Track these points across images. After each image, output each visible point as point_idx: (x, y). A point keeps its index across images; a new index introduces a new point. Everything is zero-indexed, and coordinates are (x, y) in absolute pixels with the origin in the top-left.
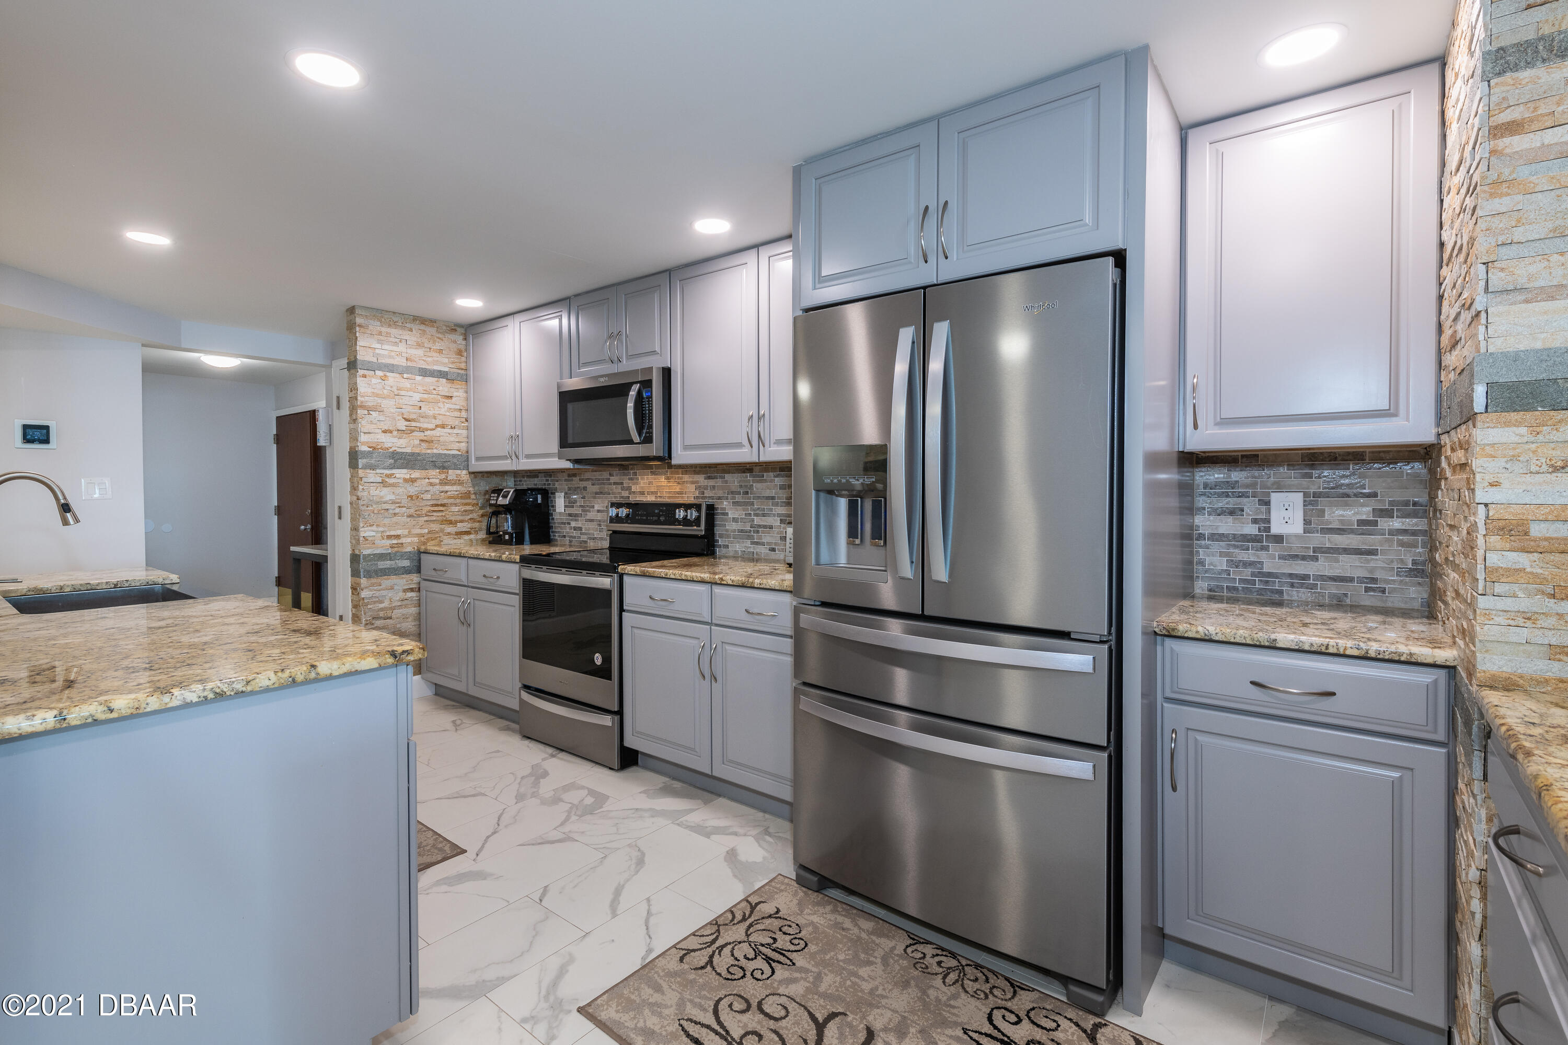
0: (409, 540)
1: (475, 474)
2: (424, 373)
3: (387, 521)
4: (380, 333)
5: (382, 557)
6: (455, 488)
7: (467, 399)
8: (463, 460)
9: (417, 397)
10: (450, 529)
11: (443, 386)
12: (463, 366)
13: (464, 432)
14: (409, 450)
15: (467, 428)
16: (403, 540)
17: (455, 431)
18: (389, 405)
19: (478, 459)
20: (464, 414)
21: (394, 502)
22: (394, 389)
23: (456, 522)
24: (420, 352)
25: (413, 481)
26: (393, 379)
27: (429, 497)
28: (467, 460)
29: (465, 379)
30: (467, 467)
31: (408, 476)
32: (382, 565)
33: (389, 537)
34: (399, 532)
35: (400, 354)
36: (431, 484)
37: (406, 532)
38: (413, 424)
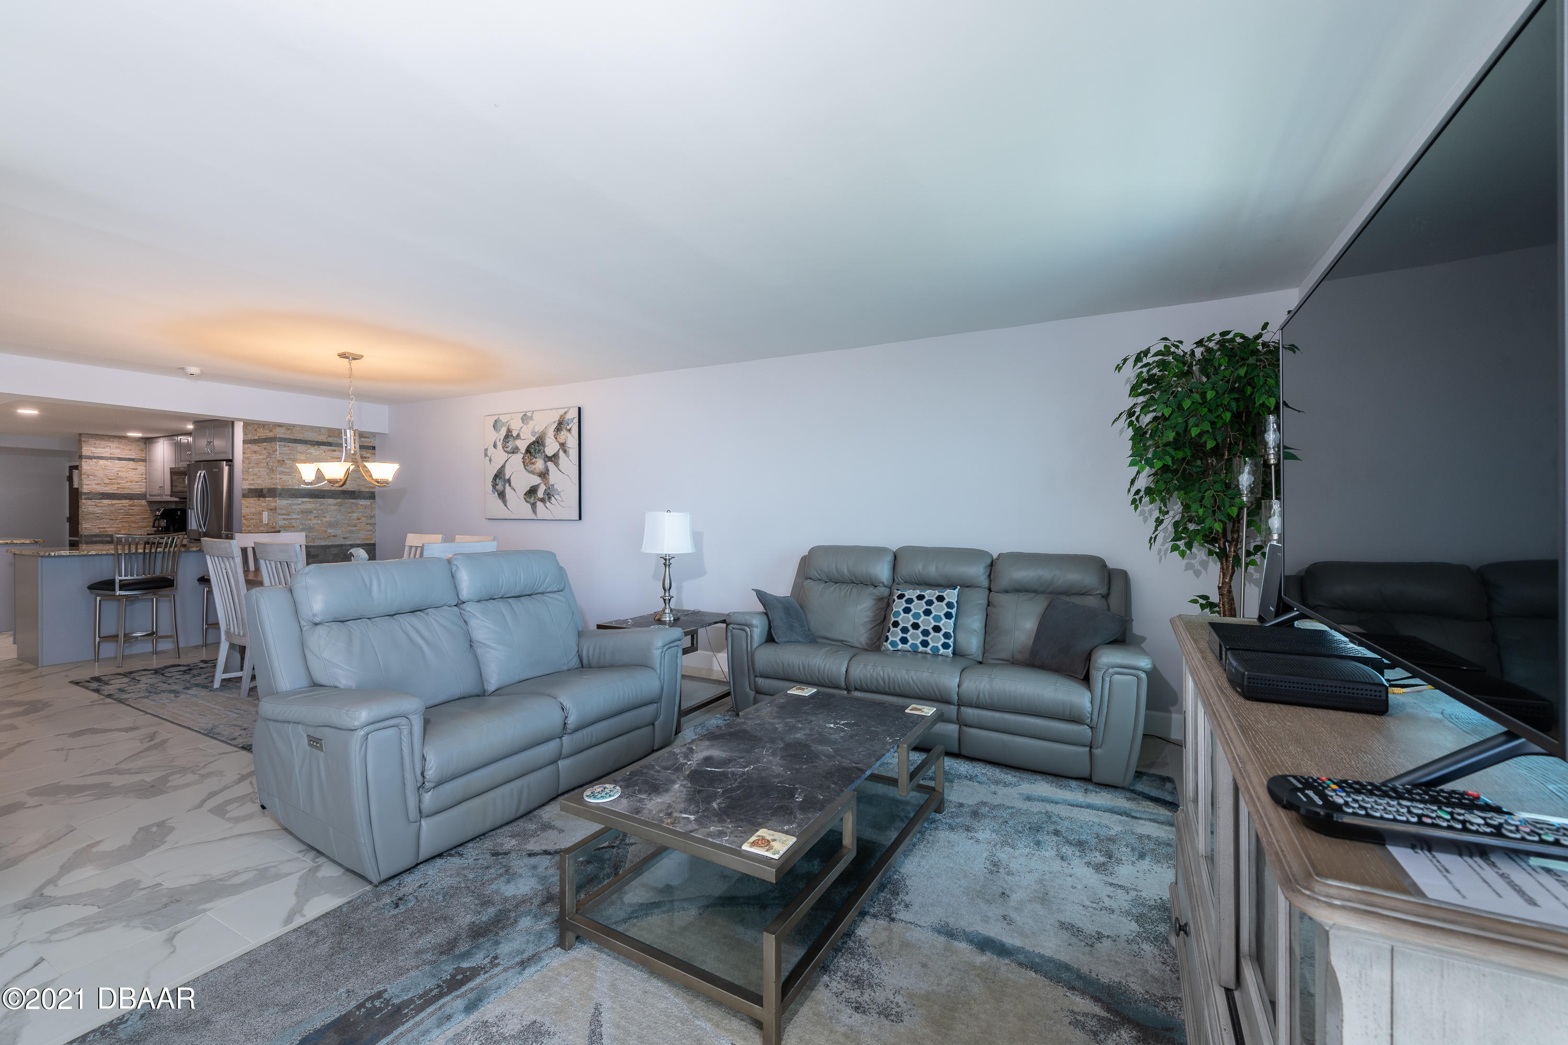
0: (110, 529)
1: (150, 503)
2: (120, 459)
3: (98, 521)
4: (95, 444)
5: (95, 536)
6: (138, 508)
7: (146, 470)
8: (142, 496)
9: (116, 469)
10: (134, 525)
11: (131, 464)
12: (144, 455)
13: (144, 484)
14: (111, 492)
15: (146, 482)
16: (107, 529)
17: (139, 483)
18: (100, 474)
19: (150, 496)
20: (144, 476)
21: (102, 514)
22: (103, 466)
23: (139, 523)
24: (118, 451)
25: (113, 505)
26: (101, 462)
27: (122, 511)
28: (145, 495)
29: (144, 460)
30: (145, 499)
31: (110, 503)
32: (95, 539)
33: (99, 528)
34: (104, 526)
35: (107, 452)
36: (124, 506)
37: (109, 526)
38: (113, 481)
